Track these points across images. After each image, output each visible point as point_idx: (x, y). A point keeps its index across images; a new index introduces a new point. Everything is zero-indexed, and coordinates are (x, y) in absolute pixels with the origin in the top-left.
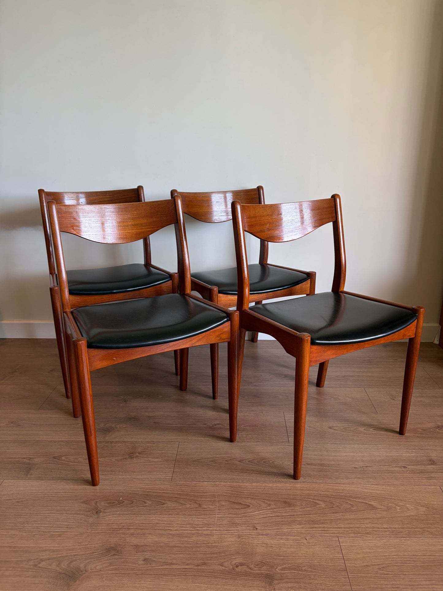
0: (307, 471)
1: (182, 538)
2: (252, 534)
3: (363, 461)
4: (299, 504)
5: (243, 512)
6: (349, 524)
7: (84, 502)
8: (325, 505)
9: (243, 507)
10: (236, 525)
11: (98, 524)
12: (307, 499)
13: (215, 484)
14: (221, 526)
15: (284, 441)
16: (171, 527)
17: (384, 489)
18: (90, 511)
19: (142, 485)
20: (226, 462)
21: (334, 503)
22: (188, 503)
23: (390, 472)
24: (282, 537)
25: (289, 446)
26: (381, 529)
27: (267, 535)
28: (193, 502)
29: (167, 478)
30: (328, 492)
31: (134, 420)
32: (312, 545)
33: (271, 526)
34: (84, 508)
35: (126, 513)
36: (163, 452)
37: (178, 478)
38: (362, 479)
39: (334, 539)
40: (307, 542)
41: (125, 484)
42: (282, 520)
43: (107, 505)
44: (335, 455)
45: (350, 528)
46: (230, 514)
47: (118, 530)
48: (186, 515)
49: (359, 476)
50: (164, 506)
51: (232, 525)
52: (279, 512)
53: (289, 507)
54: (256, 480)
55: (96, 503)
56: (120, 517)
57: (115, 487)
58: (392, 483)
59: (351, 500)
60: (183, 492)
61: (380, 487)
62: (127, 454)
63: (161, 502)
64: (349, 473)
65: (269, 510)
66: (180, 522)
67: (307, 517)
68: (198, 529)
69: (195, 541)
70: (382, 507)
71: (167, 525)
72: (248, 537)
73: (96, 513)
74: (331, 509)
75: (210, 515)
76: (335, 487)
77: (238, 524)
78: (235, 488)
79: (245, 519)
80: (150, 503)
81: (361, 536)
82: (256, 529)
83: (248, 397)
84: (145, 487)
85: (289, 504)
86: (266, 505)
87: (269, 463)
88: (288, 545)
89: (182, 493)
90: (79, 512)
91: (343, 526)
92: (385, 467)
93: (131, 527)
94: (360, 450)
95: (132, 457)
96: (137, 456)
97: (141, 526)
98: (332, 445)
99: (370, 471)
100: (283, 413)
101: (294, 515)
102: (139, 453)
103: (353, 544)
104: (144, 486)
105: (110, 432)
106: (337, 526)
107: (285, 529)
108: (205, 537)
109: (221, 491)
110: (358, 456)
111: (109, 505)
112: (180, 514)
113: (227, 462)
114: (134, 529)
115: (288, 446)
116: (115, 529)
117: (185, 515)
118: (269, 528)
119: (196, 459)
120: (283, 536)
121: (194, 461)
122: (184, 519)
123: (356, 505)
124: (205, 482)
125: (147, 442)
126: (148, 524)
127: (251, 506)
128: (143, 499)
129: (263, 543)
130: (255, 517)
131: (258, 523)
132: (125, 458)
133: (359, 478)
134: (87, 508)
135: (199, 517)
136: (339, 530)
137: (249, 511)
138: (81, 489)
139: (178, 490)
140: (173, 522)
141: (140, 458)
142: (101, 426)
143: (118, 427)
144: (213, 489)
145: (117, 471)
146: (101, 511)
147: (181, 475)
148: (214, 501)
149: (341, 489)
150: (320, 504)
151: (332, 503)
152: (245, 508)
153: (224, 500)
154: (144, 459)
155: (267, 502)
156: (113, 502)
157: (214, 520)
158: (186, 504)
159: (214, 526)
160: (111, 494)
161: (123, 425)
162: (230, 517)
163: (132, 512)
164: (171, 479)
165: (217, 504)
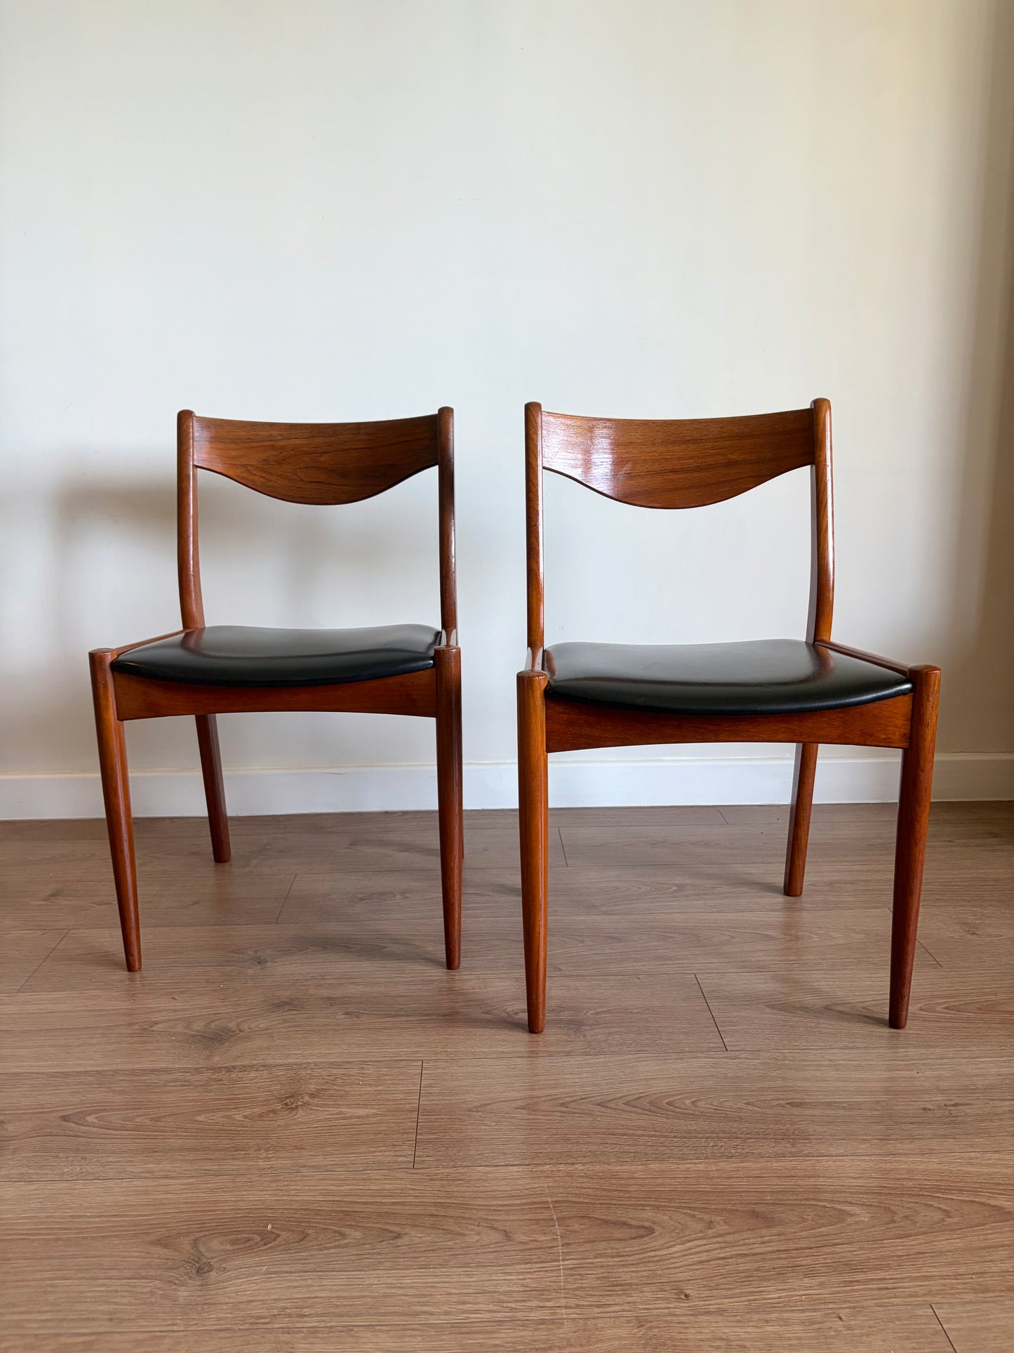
0: (794, 1124)
1: (468, 1336)
2: (678, 1311)
3: (942, 1091)
4: (794, 1219)
5: (637, 1248)
6: (951, 1264)
7: (159, 1241)
8: (870, 1215)
9: (635, 1235)
10: (622, 1287)
11: (205, 1304)
12: (814, 1203)
13: (542, 1172)
14: (582, 1294)
15: (712, 1045)
16: (430, 1306)
18: (177, 1269)
19: (327, 1185)
20: (564, 1109)
21: (895, 1208)
22: (472, 1230)
24: (768, 1317)
25: (730, 1058)
27: (721, 1312)
28: (488, 1227)
29: (400, 1159)
30: (870, 1178)
31: (290, 1010)
32: (862, 1335)
33: (728, 1286)
34: (159, 1258)
35: (286, 1268)
36: (380, 1088)
37: (431, 1159)
38: (954, 1138)
39: (919, 1312)
40: (845, 1326)
41: (278, 1184)
42: (757, 1265)
43: (229, 1247)
44: (861, 1078)
45: (957, 1276)
46: (600, 1256)
47: (268, 1320)
48: (471, 1267)
49: (941, 1132)
50: (399, 1242)
51: (611, 1288)
52: (742, 1242)
53: (769, 1227)
54: (656, 1154)
55: (196, 1243)
56: (271, 1282)
57: (249, 1193)
59: (939, 1197)
60: (451, 1198)
62: (276, 1099)
63: (392, 1232)
64: (911, 1123)
65: (713, 1240)
66: (455, 1288)
67: (827, 1254)
68: (512, 1305)
69: (508, 1343)
71: (417, 1300)
72: (667, 1321)
73: (198, 1272)
74: (890, 1226)
75: (541, 1262)
76: (883, 1166)
77: (630, 1284)
78: (602, 1181)
79: (647, 1268)
80: (358, 1234)
81: (996, 1297)
82: (686, 1296)
84: (338, 1188)
85: (769, 1221)
86: (700, 1226)
87: (683, 1107)
88: (789, 1339)
89: (449, 1201)
90: (143, 1273)
91: (935, 1271)
92: (1006, 1103)
93: (308, 1310)
94: (925, 1061)
95: (294, 1106)
96: (306, 1104)
97: (337, 1306)
98: (845, 1051)
99: (967, 1115)
100: (694, 976)
101: (786, 1250)
102: (312, 1095)
103: (978, 1325)
104: (334, 1188)
105: (223, 1043)
106: (920, 1274)
107: (772, 1292)
108: (536, 1330)
109: (562, 1190)
110: (923, 1079)
111: (236, 1247)
112: (451, 1263)
113: (567, 1107)
114: (317, 1315)
115: (725, 1058)
116: (260, 1317)
117: (466, 1265)
118: (724, 1292)
119: (476, 1104)
120: (769, 1313)
121: (471, 1110)
122: (466, 1280)
123: (957, 1211)
124: (510, 1168)
125: (332, 1063)
126: (358, 1297)
127: (658, 1230)
128: (335, 1225)
129: (715, 1339)
130: (675, 1260)
131: (689, 1280)
132: (274, 1111)
133: (944, 1136)
134: (168, 1259)
135: (509, 1269)
136: (929, 1285)
137: (655, 1244)
138: (148, 1205)
139: (436, 1192)
140: (434, 1290)
141: (316, 1108)
142: (197, 1028)
143: (246, 1028)
144: (537, 1185)
145: (252, 1147)
146: (211, 1265)
147: (440, 1151)
148: (548, 1219)
149: (904, 1168)
150: (853, 1215)
151: (888, 1210)
152: (642, 1237)
153: (576, 1217)
154: (326, 1111)
155: (701, 1216)
156: (246, 1238)
157: (554, 1276)
158: (465, 1235)
159: (558, 1296)
160: (239, 1214)
161: (260, 1022)
162: (602, 1267)
163: (305, 1265)
164: (411, 1162)
165: (558, 1230)
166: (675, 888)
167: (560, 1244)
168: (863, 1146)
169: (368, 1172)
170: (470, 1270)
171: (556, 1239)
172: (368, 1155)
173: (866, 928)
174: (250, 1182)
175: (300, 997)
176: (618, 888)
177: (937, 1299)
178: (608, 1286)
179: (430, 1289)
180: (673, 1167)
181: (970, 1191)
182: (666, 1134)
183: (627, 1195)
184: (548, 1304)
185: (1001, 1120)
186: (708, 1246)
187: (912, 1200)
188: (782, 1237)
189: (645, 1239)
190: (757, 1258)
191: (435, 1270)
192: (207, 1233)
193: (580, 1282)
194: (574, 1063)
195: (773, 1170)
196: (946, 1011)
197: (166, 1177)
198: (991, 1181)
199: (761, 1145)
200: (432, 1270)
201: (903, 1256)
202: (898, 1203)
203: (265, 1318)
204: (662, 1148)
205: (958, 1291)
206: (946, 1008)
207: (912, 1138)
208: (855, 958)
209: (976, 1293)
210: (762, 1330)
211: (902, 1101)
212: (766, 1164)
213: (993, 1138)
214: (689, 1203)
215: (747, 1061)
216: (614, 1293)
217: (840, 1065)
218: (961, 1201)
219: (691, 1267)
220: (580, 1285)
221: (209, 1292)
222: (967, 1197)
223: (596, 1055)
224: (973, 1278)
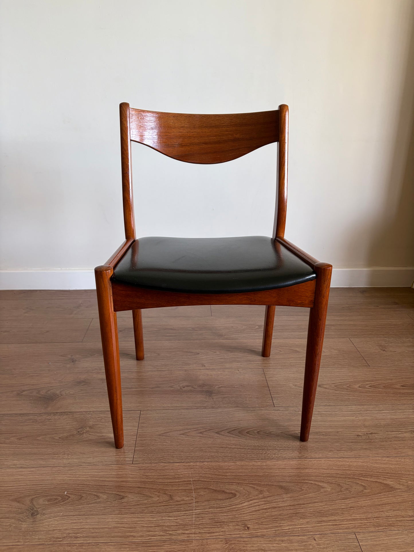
1: (150, 548)
2: (244, 536)
3: (365, 427)
4: (298, 489)
5: (228, 504)
6: (364, 513)
7: (16, 499)
8: (331, 488)
9: (227, 497)
10: (220, 523)
11: (34, 531)
12: (307, 481)
13: (189, 466)
14: (202, 527)
16: (134, 533)
17: (398, 463)
18: (23, 513)
20: (201, 435)
21: (342, 484)
22: (156, 495)
23: (401, 439)
24: (284, 538)
25: (275, 410)
26: (406, 517)
27: (263, 536)
28: (163, 493)
29: (127, 459)
30: (332, 469)
31: (84, 385)
32: (324, 548)
33: (266, 523)
34: (15, 508)
35: (72, 514)
37: (141, 459)
38: (370, 450)
39: (350, 537)
40: (316, 544)
41: (71, 471)
42: (280, 512)
43: (47, 503)
44: (331, 420)
45: (367, 519)
46: (212, 508)
47: (61, 540)
48: (154, 513)
49: (364, 447)
50: (123, 500)
52: (274, 501)
53: (286, 493)
54: (240, 457)
55: (32, 501)
56: (64, 520)
57: (58, 476)
58: (406, 453)
59: (362, 479)
60: (148, 478)
61: (393, 460)
62: (75, 429)
63: (120, 495)
64: (352, 442)
65: (261, 500)
66: (146, 524)
67: (311, 507)
68: (171, 532)
70: (401, 487)
71: (128, 530)
72: (238, 541)
73: (32, 515)
74: (339, 493)
75: (185, 511)
76: (338, 463)
77: (224, 522)
78: (215, 471)
79: (232, 514)
80: (105, 497)
81: (383, 529)
82: (248, 528)
83: (219, 352)
84: (98, 474)
86: (256, 493)
89: (147, 480)
90: (7, 515)
91: (358, 516)
92: (393, 433)
93: (79, 534)
94: (360, 412)
95: (82, 432)
96: (87, 431)
97: (93, 533)
98: (325, 407)
99: (376, 439)
100: (262, 370)
101: (293, 505)
102: (91, 427)
103: (375, 543)
105: (53, 401)
106: (351, 518)
107: (286, 526)
108: (180, 545)
109: (197, 475)
110: (358, 421)
111: (50, 503)
112: (145, 511)
114: (83, 537)
115: (273, 410)
116: (57, 538)
117: (152, 512)
118: (265, 526)
119: (163, 432)
120: (285, 536)
121: (160, 435)
122: (151, 520)
123: (369, 486)
124: (175, 464)
126: (102, 528)
127: (238, 495)
128: (95, 492)
129: (259, 550)
130: (244, 510)
131: (250, 520)
132: (73, 435)
133: (366, 449)
134: (19, 509)
135: (171, 514)
136: (355, 523)
137: (236, 502)
139: (141, 476)
140: (136, 524)
141: (92, 434)
142: (42, 394)
143: (64, 394)
144: (186, 472)
145: (61, 453)
146: (38, 512)
147: (145, 455)
148: (190, 489)
149: (347, 465)
150: (324, 488)
151: (339, 485)
152: (230, 498)
153: (202, 488)
154: (96, 435)
155: (258, 488)
156: (55, 498)
157: (191, 518)
158: (152, 497)
159: (191, 528)
160: (53, 486)
161: (70, 391)
162: (212, 513)
163: (80, 512)
164: (131, 461)
165: (194, 495)
166: (257, 327)
167: (194, 502)
168: (330, 453)
169: (112, 465)
170: (153, 515)
171: (193, 499)
172: (113, 457)
173: (338, 348)
174: (59, 470)
175: (89, 378)
176: (233, 327)
177: (358, 530)
178: (214, 523)
179: (135, 524)
180: (247, 463)
181: (376, 476)
182: (245, 447)
183: (226, 477)
184: (186, 532)
185: (391, 441)
186: (259, 503)
187: (350, 481)
188: (292, 499)
189: (232, 499)
190: (281, 509)
191: (138, 515)
192: (38, 496)
193: (202, 521)
194: (208, 412)
195: (290, 465)
196: (370, 388)
197: (21, 468)
198: (384, 472)
199: (286, 453)
200: (136, 515)
201: (344, 508)
202: (343, 482)
203: (60, 538)
204: (242, 454)
205: (367, 526)
206: (370, 386)
207: (351, 450)
208: (333, 362)
209: (375, 527)
210: (279, 546)
211: (348, 432)
212: (288, 462)
213: (387, 450)
214: (252, 481)
215: (283, 412)
216: (216, 526)
217: (323, 414)
218: (372, 481)
219: (251, 513)
220: (202, 522)
221: (36, 525)
222: (374, 479)
223: (217, 408)
224: (374, 520)
